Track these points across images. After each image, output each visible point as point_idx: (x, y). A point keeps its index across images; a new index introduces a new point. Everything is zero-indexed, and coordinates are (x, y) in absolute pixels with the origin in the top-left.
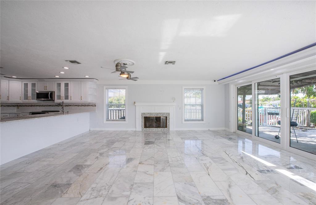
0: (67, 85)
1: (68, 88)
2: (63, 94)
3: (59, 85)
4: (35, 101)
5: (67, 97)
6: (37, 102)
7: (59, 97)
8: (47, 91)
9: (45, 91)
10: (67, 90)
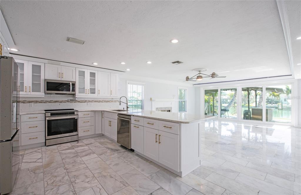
0: (93, 75)
1: (95, 79)
2: (88, 86)
3: (82, 74)
4: (41, 94)
5: (93, 91)
6: (44, 96)
7: (83, 90)
8: (62, 79)
9: (59, 79)
10: (93, 82)
